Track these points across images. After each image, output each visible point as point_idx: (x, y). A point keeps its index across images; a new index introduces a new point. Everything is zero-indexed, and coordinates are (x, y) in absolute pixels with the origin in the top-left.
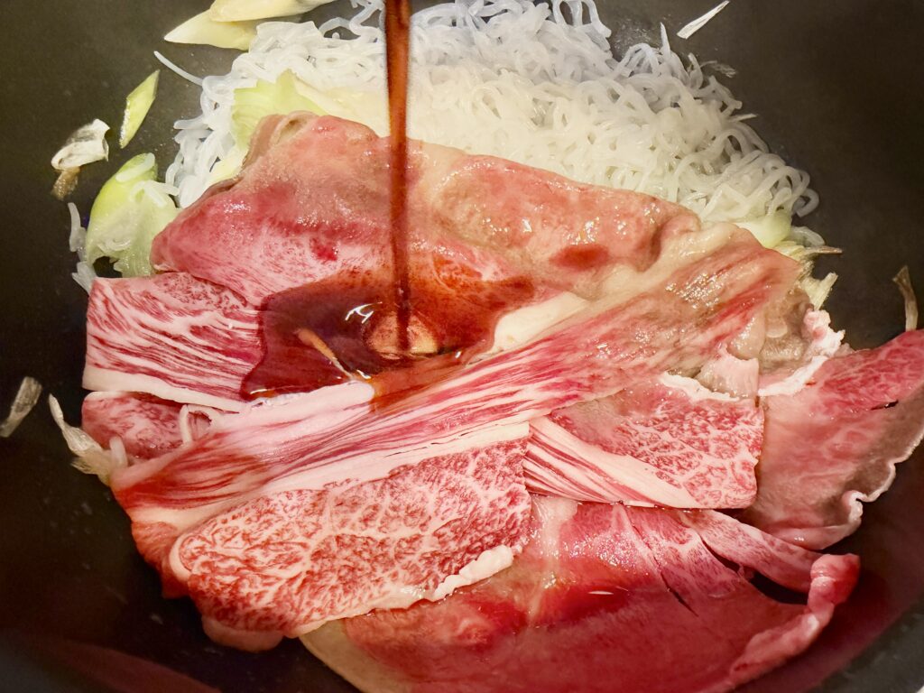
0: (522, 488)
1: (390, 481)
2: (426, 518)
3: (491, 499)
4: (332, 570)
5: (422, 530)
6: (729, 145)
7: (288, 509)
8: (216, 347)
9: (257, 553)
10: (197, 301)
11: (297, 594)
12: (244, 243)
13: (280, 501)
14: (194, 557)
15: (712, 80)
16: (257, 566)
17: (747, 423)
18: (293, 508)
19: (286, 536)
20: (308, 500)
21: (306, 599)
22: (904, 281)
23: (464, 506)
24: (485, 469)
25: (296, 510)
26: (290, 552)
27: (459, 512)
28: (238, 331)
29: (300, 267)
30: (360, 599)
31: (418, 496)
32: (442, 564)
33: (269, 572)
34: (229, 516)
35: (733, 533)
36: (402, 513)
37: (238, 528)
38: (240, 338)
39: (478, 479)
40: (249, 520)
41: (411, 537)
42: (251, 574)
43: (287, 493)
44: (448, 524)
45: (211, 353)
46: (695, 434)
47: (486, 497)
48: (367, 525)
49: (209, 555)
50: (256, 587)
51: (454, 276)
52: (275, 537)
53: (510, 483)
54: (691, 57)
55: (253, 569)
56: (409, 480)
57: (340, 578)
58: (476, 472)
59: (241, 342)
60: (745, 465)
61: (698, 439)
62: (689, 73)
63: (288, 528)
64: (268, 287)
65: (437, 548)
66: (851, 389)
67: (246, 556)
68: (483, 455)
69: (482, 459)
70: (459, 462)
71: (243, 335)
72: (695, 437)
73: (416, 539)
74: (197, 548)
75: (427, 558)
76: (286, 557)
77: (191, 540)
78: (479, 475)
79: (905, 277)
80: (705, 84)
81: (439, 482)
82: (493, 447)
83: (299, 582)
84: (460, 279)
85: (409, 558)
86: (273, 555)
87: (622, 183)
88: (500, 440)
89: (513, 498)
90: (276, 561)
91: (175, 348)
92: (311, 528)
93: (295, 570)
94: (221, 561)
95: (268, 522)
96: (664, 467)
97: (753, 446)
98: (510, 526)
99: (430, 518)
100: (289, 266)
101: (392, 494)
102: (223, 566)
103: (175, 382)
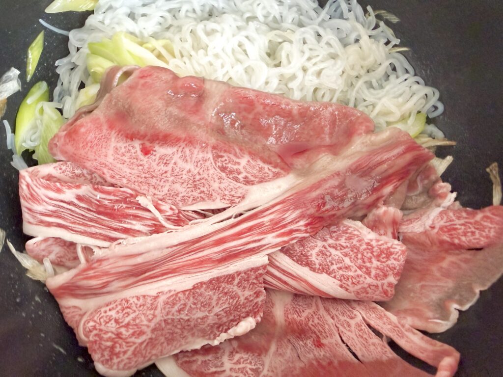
0: (263, 289)
1: (193, 291)
2: (211, 307)
3: (246, 296)
4: (162, 335)
5: (209, 313)
6: (390, 69)
7: (138, 306)
8: (91, 209)
9: (123, 330)
10: (79, 178)
11: (144, 349)
12: (102, 147)
13: (134, 302)
14: (91, 331)
15: (382, 24)
16: (124, 337)
17: (395, 259)
18: (140, 306)
19: (137, 321)
20: (149, 301)
21: (148, 351)
22: (494, 172)
23: (231, 301)
24: (243, 282)
25: (142, 307)
26: (140, 330)
27: (229, 304)
28: (103, 200)
29: (135, 160)
30: (175, 347)
31: (208, 297)
32: (218, 328)
33: (129, 340)
34: (107, 309)
35: (381, 315)
36: (199, 306)
37: (112, 316)
38: (105, 204)
39: (239, 287)
40: (118, 312)
41: (203, 317)
42: (120, 341)
43: (137, 297)
44: (223, 310)
45: (89, 212)
46: (364, 262)
47: (243, 295)
48: (180, 313)
49: (98, 330)
50: (123, 348)
51: (224, 165)
52: (132, 322)
53: (256, 288)
54: (369, 8)
55: (121, 338)
56: (202, 290)
57: (166, 338)
58: (239, 283)
59: (105, 207)
60: (390, 285)
61: (365, 267)
62: (367, 18)
63: (138, 317)
64: (118, 172)
65: (217, 321)
66: (456, 236)
67: (117, 331)
68: (243, 275)
69: (242, 277)
70: (230, 278)
71: (106, 202)
72: (364, 264)
73: (206, 317)
74: (92, 326)
75: (211, 326)
76: (138, 332)
77: (89, 322)
78: (240, 285)
79: (495, 170)
80: (377, 27)
81: (219, 289)
82: (248, 270)
83: (145, 344)
84: (228, 167)
85: (201, 326)
86: (131, 331)
87: (323, 96)
88: (252, 267)
89: (257, 294)
90: (133, 334)
91: (69, 209)
92: (150, 317)
93: (143, 338)
94: (105, 334)
95: (128, 314)
96: (344, 282)
97: (396, 274)
98: (255, 307)
99: (213, 307)
100: (129, 160)
101: (194, 297)
102: (105, 336)
103: (72, 230)
